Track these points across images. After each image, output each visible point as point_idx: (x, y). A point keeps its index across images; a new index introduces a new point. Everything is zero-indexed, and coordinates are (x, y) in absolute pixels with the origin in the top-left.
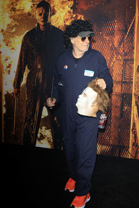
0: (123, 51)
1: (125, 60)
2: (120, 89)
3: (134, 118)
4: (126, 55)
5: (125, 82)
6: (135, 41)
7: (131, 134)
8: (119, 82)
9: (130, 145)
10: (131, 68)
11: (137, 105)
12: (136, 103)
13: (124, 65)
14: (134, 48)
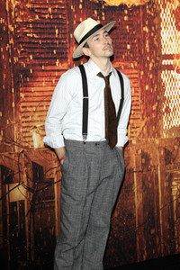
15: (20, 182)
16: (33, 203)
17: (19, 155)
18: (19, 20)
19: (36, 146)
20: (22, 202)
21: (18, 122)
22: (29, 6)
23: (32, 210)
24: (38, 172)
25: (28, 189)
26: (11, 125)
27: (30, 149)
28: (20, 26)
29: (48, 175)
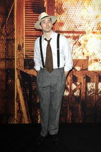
0: (6, 32)
1: (7, 40)
2: (4, 64)
3: (17, 89)
4: (8, 35)
5: (8, 59)
6: (15, 23)
7: (16, 103)
8: (3, 59)
9: (16, 113)
10: (13, 47)
11: (19, 78)
12: (18, 76)
13: (7, 44)
14: (14, 30)
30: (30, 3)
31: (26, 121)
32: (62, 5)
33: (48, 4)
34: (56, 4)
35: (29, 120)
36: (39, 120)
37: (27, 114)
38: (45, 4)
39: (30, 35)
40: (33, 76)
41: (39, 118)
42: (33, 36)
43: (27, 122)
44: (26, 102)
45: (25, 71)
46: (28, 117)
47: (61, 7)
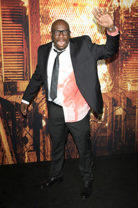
15: (121, 106)
16: (126, 116)
17: (121, 93)
18: (125, 28)
19: (129, 90)
20: (121, 116)
21: (121, 78)
22: (130, 21)
23: (125, 120)
24: (129, 102)
25: (124, 110)
26: (118, 79)
27: (126, 91)
28: (125, 31)
29: (134, 104)
30: (8, 10)
31: (10, 160)
32: (48, 12)
33: (31, 12)
34: (41, 11)
35: (13, 160)
36: (26, 159)
37: (11, 152)
38: (28, 11)
39: (10, 51)
40: (16, 103)
41: (26, 155)
42: (14, 53)
43: (11, 162)
44: (9, 137)
45: (5, 97)
46: (12, 156)
47: (48, 16)
